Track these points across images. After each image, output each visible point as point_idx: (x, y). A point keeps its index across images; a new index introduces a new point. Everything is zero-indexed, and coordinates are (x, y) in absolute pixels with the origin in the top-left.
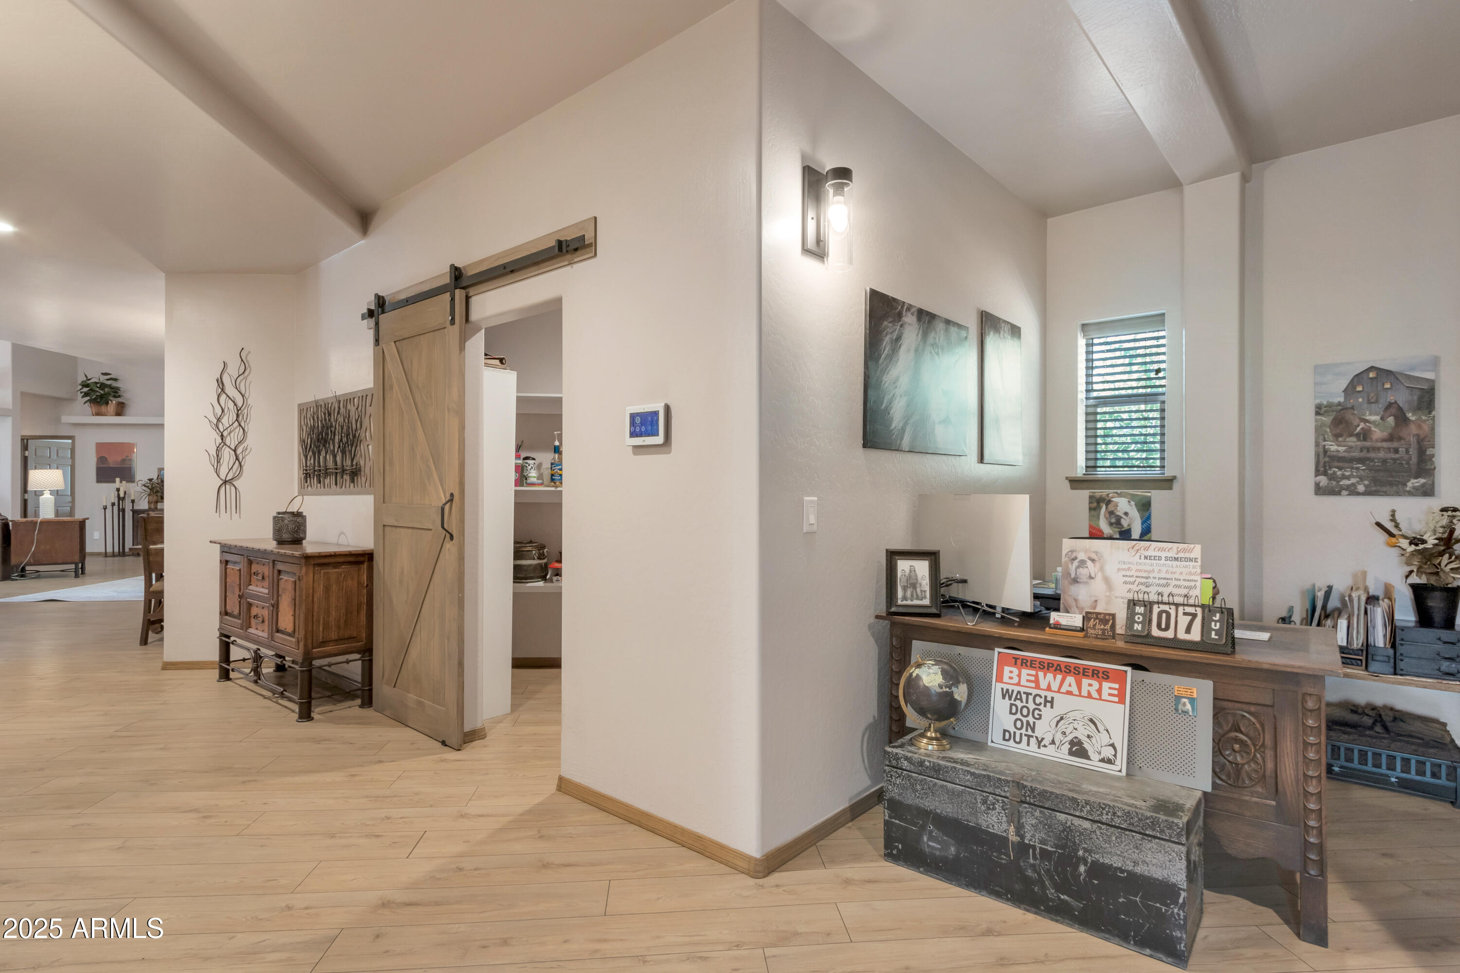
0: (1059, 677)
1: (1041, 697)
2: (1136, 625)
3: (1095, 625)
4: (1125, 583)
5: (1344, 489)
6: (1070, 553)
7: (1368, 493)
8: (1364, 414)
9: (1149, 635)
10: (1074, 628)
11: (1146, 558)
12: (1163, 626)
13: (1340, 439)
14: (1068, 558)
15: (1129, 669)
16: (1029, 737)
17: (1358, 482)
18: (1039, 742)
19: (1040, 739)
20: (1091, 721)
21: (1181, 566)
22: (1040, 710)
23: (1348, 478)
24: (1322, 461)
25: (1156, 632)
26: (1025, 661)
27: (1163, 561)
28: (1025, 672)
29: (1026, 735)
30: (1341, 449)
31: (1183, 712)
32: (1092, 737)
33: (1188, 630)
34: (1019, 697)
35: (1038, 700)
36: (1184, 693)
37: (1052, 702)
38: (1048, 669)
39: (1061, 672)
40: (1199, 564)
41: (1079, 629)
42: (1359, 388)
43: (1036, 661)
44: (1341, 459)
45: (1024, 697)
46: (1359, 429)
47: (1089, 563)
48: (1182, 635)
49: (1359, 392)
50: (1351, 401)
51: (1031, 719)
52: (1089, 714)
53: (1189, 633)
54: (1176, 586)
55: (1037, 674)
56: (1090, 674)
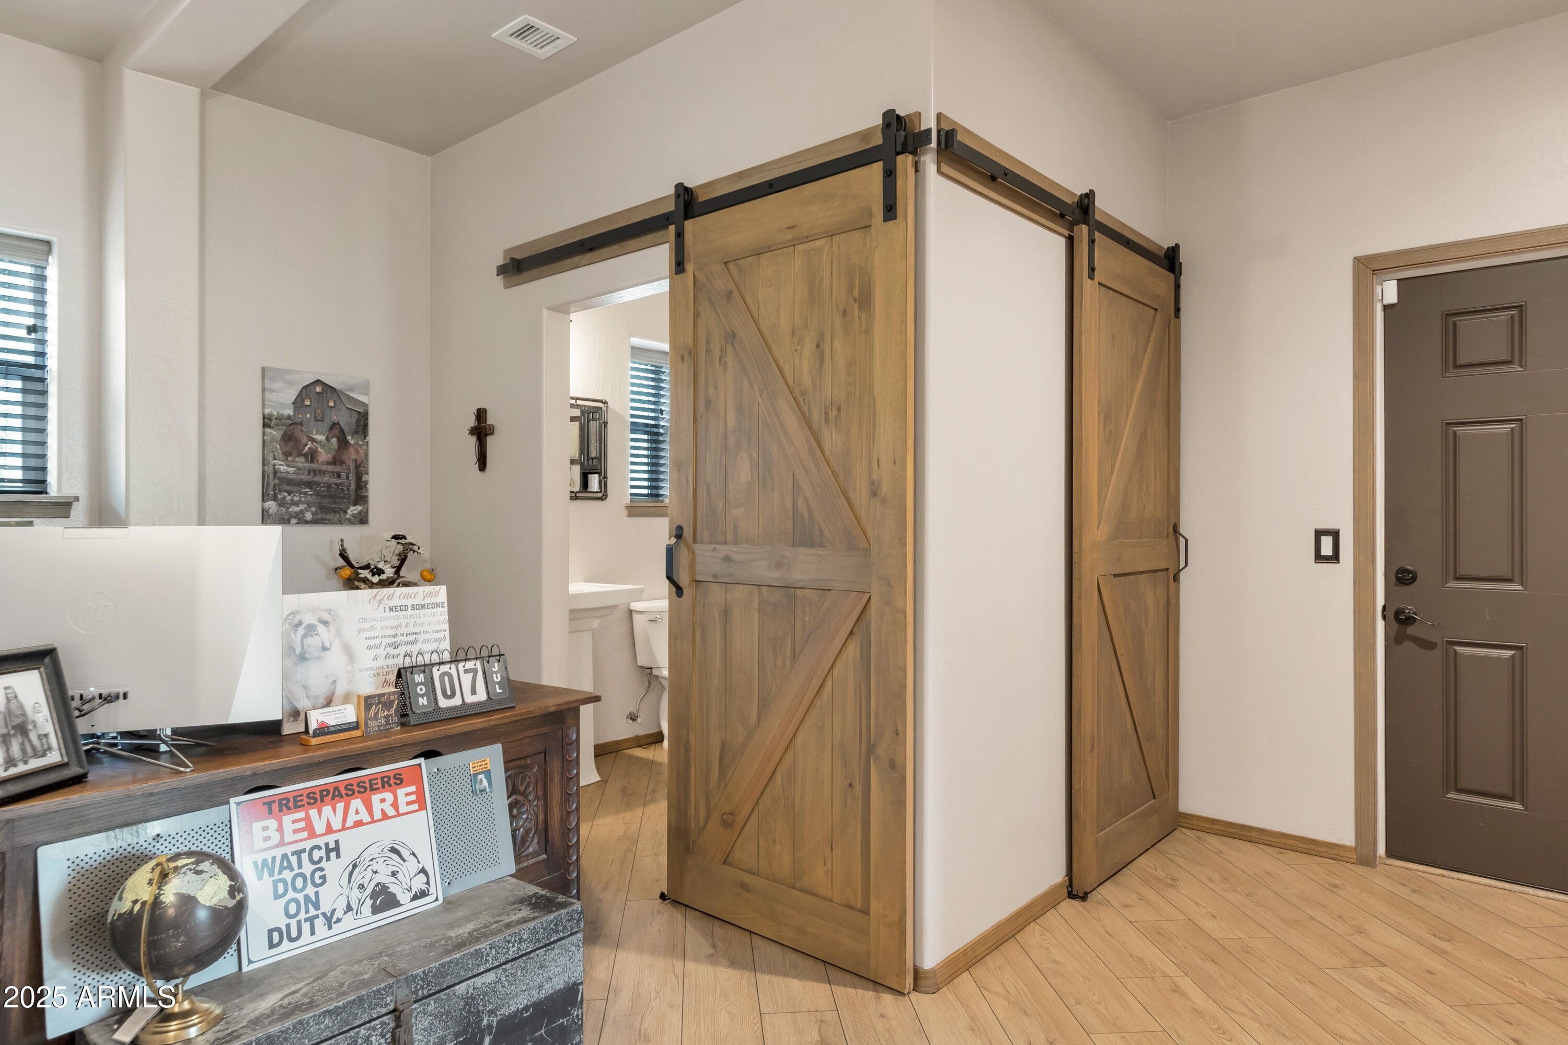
0: (340, 806)
1: (319, 848)
2: (420, 699)
3: (376, 714)
4: (369, 648)
5: (293, 517)
6: (292, 616)
7: (315, 522)
8: (312, 433)
9: (438, 708)
10: (347, 726)
11: (391, 609)
12: (449, 693)
13: (290, 459)
14: (289, 623)
15: (421, 760)
16: (311, 920)
17: (306, 509)
18: (329, 920)
19: (329, 915)
20: (393, 850)
21: (429, 615)
22: (322, 869)
23: (296, 504)
24: (272, 483)
25: (443, 703)
26: (284, 802)
27: (410, 611)
28: (287, 819)
29: (306, 920)
30: (291, 470)
31: (481, 791)
32: (398, 872)
33: (474, 692)
34: (285, 864)
35: (316, 855)
36: (479, 768)
37: (337, 849)
38: (322, 801)
39: (341, 797)
40: (446, 609)
41: (353, 725)
42: (307, 403)
43: (302, 795)
44: (289, 482)
45: (294, 860)
46: (307, 448)
47: (321, 628)
48: (470, 699)
49: (307, 406)
50: (300, 416)
51: (310, 890)
52: (387, 844)
53: (476, 694)
54: (425, 641)
55: (308, 815)
56: (380, 785)
